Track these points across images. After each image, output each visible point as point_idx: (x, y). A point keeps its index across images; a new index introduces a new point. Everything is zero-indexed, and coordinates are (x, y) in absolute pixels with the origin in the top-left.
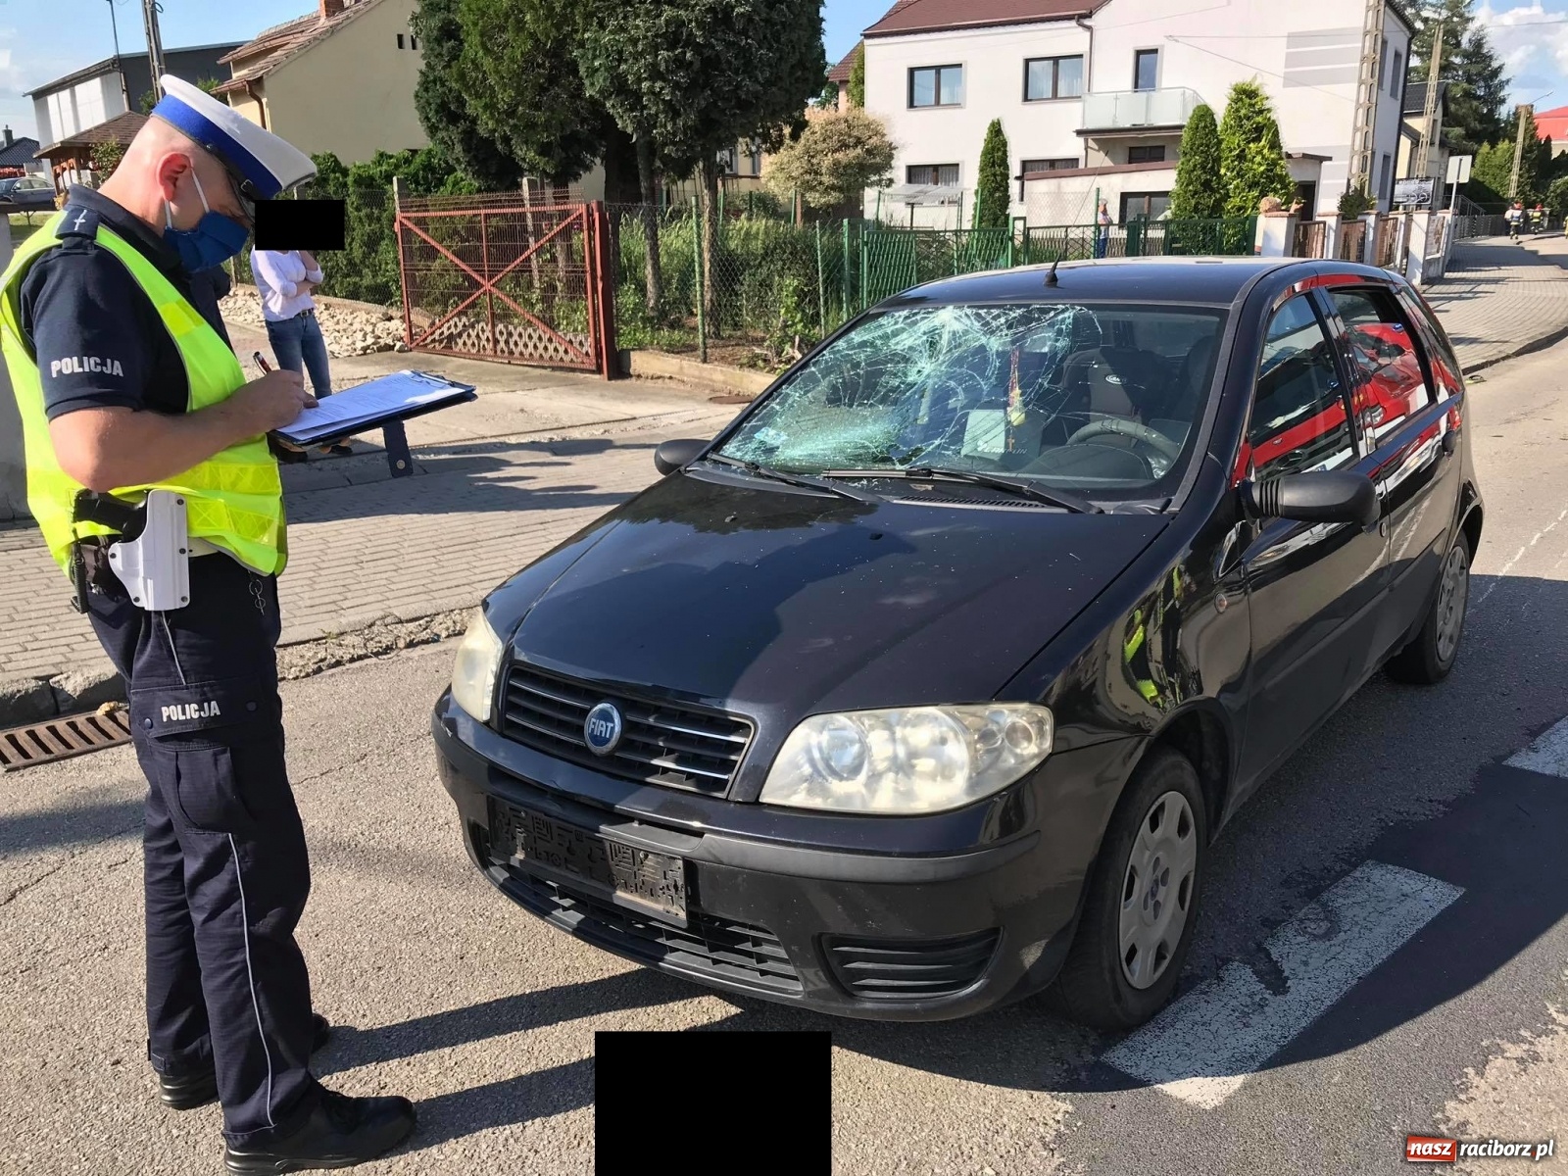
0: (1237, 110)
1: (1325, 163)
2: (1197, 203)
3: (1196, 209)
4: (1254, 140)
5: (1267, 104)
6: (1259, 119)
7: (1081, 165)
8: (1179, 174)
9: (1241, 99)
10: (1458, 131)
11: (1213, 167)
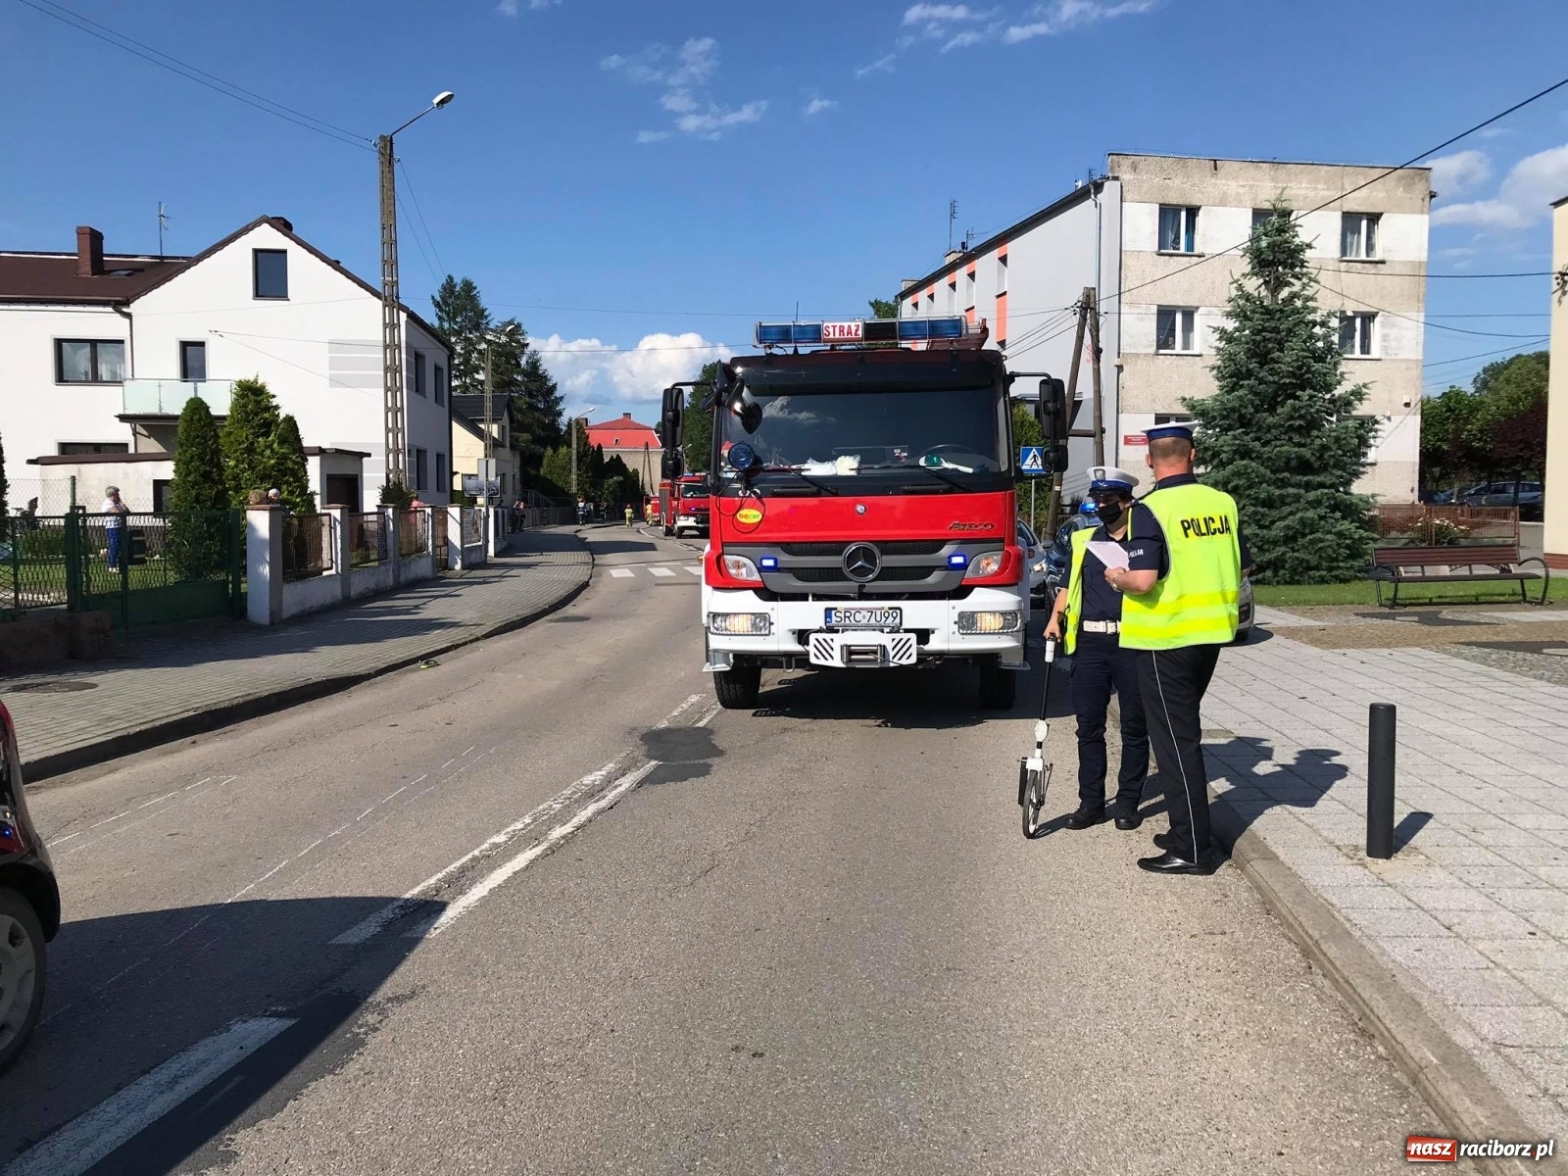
0: (245, 405)
1: (365, 459)
2: (198, 495)
3: (197, 501)
4: (262, 435)
5: (275, 401)
6: (267, 415)
7: (131, 450)
8: (176, 465)
9: (247, 396)
10: (526, 436)
11: (212, 459)
